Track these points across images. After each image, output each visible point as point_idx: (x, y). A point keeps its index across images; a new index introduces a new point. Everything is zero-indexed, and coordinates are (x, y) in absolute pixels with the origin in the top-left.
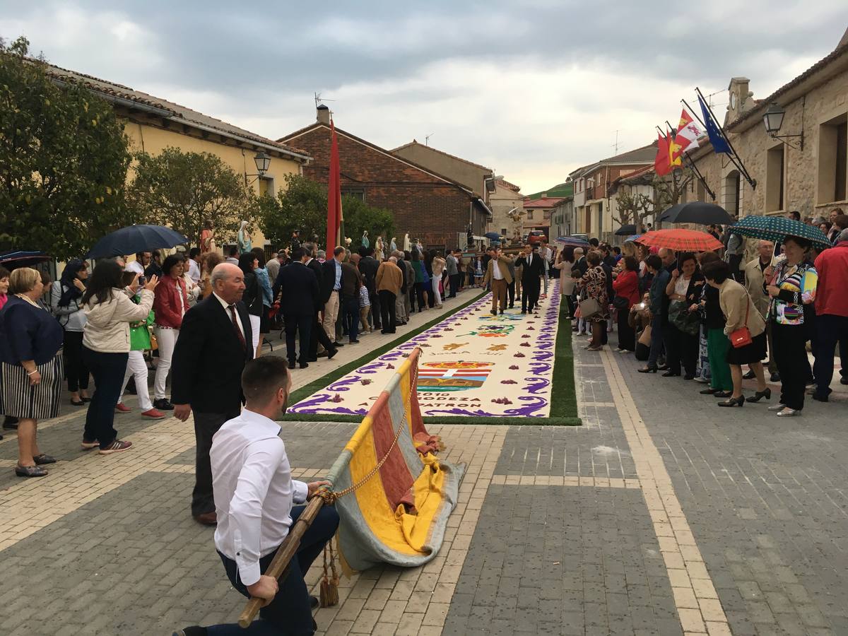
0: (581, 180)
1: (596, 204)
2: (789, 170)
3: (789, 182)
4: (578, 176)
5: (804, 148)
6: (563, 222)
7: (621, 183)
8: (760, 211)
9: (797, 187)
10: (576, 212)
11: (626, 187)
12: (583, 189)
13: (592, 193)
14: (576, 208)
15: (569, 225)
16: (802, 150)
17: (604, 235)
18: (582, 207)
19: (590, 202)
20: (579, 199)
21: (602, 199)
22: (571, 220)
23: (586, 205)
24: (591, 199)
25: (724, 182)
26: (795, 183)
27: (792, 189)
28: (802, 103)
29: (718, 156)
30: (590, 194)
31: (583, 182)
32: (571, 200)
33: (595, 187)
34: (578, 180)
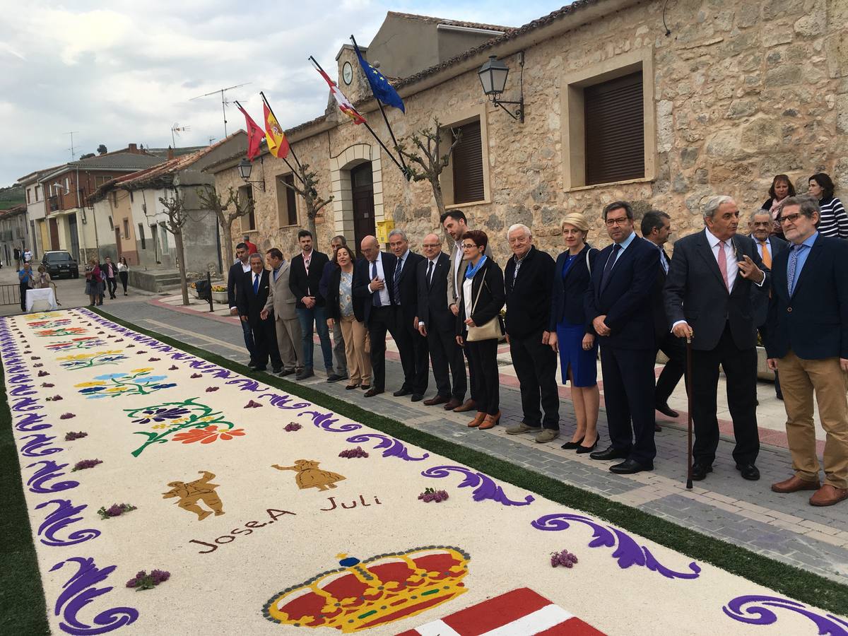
0: (36, 188)
1: (65, 216)
2: (492, 150)
3: (493, 165)
4: (33, 182)
5: (527, 119)
6: (12, 239)
7: (117, 187)
8: (426, 206)
9: (513, 170)
10: (33, 226)
11: (121, 194)
12: (41, 197)
13: (59, 203)
14: (32, 222)
15: (24, 242)
16: (523, 122)
17: (83, 253)
18: (40, 220)
19: (57, 213)
20: (36, 210)
21: (75, 210)
22: (25, 235)
23: (49, 217)
24: (57, 209)
25: (336, 176)
26: (507, 166)
27: (501, 173)
28: (520, 61)
29: (317, 144)
30: (54, 203)
31: (40, 191)
32: (24, 212)
33: (61, 195)
34: (32, 187)
